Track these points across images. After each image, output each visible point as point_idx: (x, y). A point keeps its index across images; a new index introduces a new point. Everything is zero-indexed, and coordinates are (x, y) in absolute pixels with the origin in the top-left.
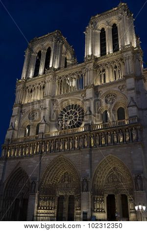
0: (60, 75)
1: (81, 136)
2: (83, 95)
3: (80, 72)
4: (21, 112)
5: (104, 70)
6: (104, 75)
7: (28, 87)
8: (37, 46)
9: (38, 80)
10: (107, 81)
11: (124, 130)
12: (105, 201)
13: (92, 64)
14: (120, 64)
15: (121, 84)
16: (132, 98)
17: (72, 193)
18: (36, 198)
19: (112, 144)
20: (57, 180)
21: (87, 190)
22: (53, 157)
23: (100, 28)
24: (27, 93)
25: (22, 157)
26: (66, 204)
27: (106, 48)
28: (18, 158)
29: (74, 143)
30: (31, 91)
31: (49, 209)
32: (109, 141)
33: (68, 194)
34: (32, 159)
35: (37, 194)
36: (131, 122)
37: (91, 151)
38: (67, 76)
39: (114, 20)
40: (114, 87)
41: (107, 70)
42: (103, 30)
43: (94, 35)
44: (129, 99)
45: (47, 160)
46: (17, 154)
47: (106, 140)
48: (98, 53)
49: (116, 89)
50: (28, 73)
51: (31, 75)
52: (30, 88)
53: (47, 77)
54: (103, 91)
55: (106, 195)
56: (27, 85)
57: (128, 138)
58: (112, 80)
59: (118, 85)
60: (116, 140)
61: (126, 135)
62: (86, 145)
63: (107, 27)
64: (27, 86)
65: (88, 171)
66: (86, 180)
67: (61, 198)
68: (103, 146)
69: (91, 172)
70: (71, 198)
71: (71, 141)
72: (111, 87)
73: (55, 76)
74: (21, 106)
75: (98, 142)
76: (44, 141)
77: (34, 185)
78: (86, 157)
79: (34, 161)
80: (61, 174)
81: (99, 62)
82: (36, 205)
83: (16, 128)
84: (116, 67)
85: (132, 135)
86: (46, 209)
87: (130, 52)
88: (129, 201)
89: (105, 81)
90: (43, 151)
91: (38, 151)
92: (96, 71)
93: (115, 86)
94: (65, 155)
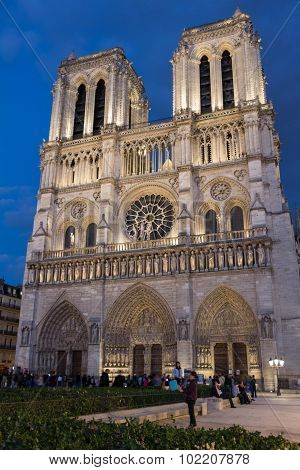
0: (129, 140)
1: (174, 252)
2: (172, 181)
3: (166, 138)
4: (56, 201)
5: (208, 139)
6: (209, 147)
7: (65, 157)
8: (77, 76)
9: (86, 146)
10: (215, 160)
11: (244, 247)
12: (212, 352)
13: (188, 127)
14: (236, 131)
15: (239, 169)
16: (257, 195)
17: (158, 341)
18: (101, 350)
19: (226, 268)
20: (131, 322)
21: (186, 338)
22: (125, 286)
23: (200, 57)
24: (64, 167)
25: (68, 284)
26: (147, 358)
27: (209, 95)
28: (61, 285)
29: (161, 264)
30: (73, 164)
31: (121, 366)
32: (221, 263)
33: (151, 343)
34: (87, 288)
35: (101, 344)
36: (256, 234)
37: (190, 277)
38: (141, 143)
39: (226, 42)
40: (227, 172)
41: (213, 140)
42: (204, 59)
43: (189, 68)
44: (252, 196)
45: (115, 290)
46: (59, 278)
47: (216, 262)
48: (196, 107)
49: (230, 176)
50: (62, 127)
51: (69, 134)
52: (70, 159)
53: (104, 143)
54: (208, 177)
55: (213, 344)
56: (64, 152)
57: (250, 260)
58: (224, 159)
59: (234, 169)
60: (231, 261)
61: (247, 254)
62: (183, 268)
63: (214, 56)
64: (63, 154)
65: (187, 309)
66: (183, 322)
67: (139, 349)
68: (212, 270)
69: (192, 310)
70: (156, 349)
71: (157, 260)
72: (220, 171)
73: (118, 140)
74: (55, 191)
75: (202, 265)
76: (108, 259)
77: (95, 330)
78: (183, 288)
79: (93, 292)
80: (137, 312)
81: (200, 124)
82: (101, 360)
83: (50, 232)
84: (229, 136)
85: (257, 254)
86: (116, 366)
88: (248, 352)
89: (209, 160)
90: (107, 274)
91: (98, 274)
92: (195, 138)
93: (228, 170)
94: (147, 283)
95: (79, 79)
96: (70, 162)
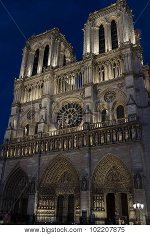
0: (59, 73)
1: (80, 135)
2: (82, 94)
3: (79, 70)
4: (20, 111)
5: (103, 68)
6: (103, 73)
7: (26, 86)
8: (35, 45)
9: (36, 79)
10: (106, 79)
11: (123, 129)
12: (105, 199)
13: (90, 62)
14: (119, 61)
15: (121, 82)
16: (131, 96)
17: (72, 193)
18: (36, 198)
19: (112, 143)
20: (56, 180)
22: (52, 157)
23: (99, 25)
24: (26, 92)
25: (21, 157)
26: (66, 203)
27: (104, 45)
28: (18, 158)
29: (73, 143)
30: (30, 90)
31: (49, 209)
32: (108, 139)
33: (68, 193)
34: (31, 159)
35: (36, 194)
36: (130, 120)
37: (90, 150)
38: (65, 74)
39: (113, 16)
40: (114, 85)
41: (106, 68)
42: (101, 27)
43: (93, 32)
44: (128, 97)
45: (46, 159)
46: (16, 154)
47: (105, 139)
48: (96, 51)
49: (116, 87)
50: (26, 71)
51: (29, 74)
52: (28, 87)
53: (45, 76)
54: (102, 89)
55: (106, 194)
56: (26, 84)
57: (127, 137)
58: (111, 78)
59: (117, 83)
60: (115, 138)
61: (125, 133)
62: (85, 144)
63: (106, 23)
64: (25, 85)
65: (87, 170)
66: (85, 179)
67: (61, 198)
68: (103, 144)
69: (90, 171)
70: (71, 198)
71: (70, 140)
72: (109, 85)
73: (53, 74)
74: (20, 105)
75: (97, 141)
76: (43, 141)
77: (33, 185)
78: (85, 156)
79: (34, 161)
80: (60, 173)
81: (98, 60)
82: (36, 205)
83: (15, 128)
84: (115, 65)
85: (131, 132)
86: (46, 209)
87: (129, 49)
89: (104, 79)
90: (42, 150)
92: (95, 68)
94: (64, 155)
95: (36, 46)
96: (28, 89)
